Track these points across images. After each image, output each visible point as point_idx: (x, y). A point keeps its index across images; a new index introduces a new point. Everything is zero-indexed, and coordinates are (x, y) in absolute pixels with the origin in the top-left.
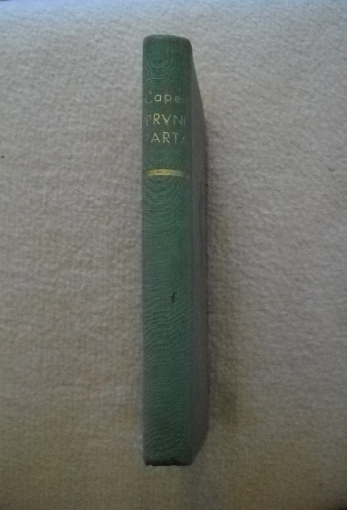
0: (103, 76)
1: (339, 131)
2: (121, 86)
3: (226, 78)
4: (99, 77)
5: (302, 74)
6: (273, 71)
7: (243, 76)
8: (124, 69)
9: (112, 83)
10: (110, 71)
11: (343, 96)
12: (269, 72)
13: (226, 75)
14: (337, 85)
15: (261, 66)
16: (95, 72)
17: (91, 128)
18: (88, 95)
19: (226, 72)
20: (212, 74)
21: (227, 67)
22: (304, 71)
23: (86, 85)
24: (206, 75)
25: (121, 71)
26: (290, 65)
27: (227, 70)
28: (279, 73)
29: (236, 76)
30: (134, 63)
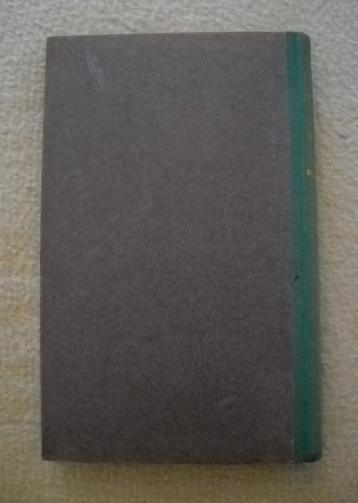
0: (48, 25)
1: (352, 86)
3: (205, 22)
4: (40, 28)
5: (303, 16)
6: (265, 12)
7: (227, 19)
8: (73, 16)
10: (56, 19)
11: (355, 42)
12: (260, 15)
14: (347, 27)
15: (249, 6)
16: (36, 22)
17: (31, 94)
18: (28, 51)
19: (205, 15)
20: (186, 18)
21: (205, 8)
22: (303, 11)
23: (25, 38)
24: (179, 19)
25: (69, 18)
26: (287, 5)
27: (205, 12)
29: (218, 20)
30: (86, 8)
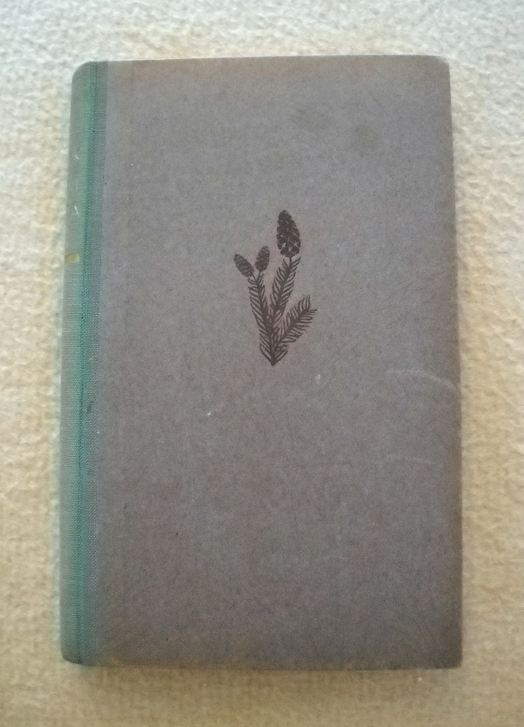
2: (69, 59)
9: (55, 55)
13: (258, 33)
28: (355, 27)
